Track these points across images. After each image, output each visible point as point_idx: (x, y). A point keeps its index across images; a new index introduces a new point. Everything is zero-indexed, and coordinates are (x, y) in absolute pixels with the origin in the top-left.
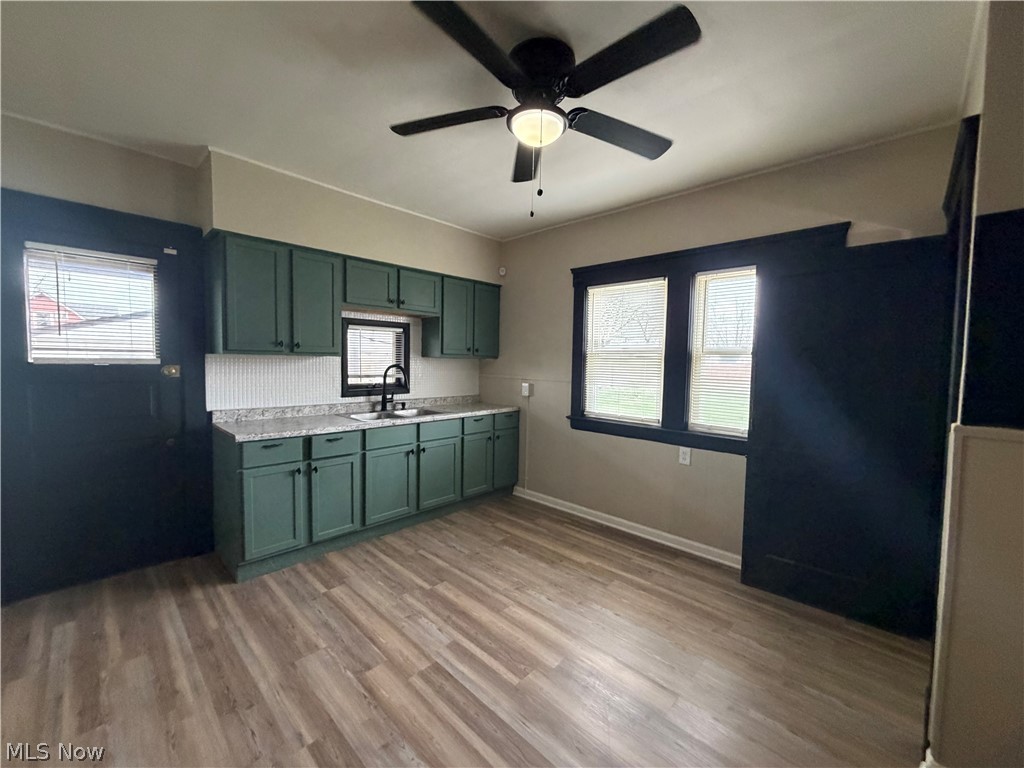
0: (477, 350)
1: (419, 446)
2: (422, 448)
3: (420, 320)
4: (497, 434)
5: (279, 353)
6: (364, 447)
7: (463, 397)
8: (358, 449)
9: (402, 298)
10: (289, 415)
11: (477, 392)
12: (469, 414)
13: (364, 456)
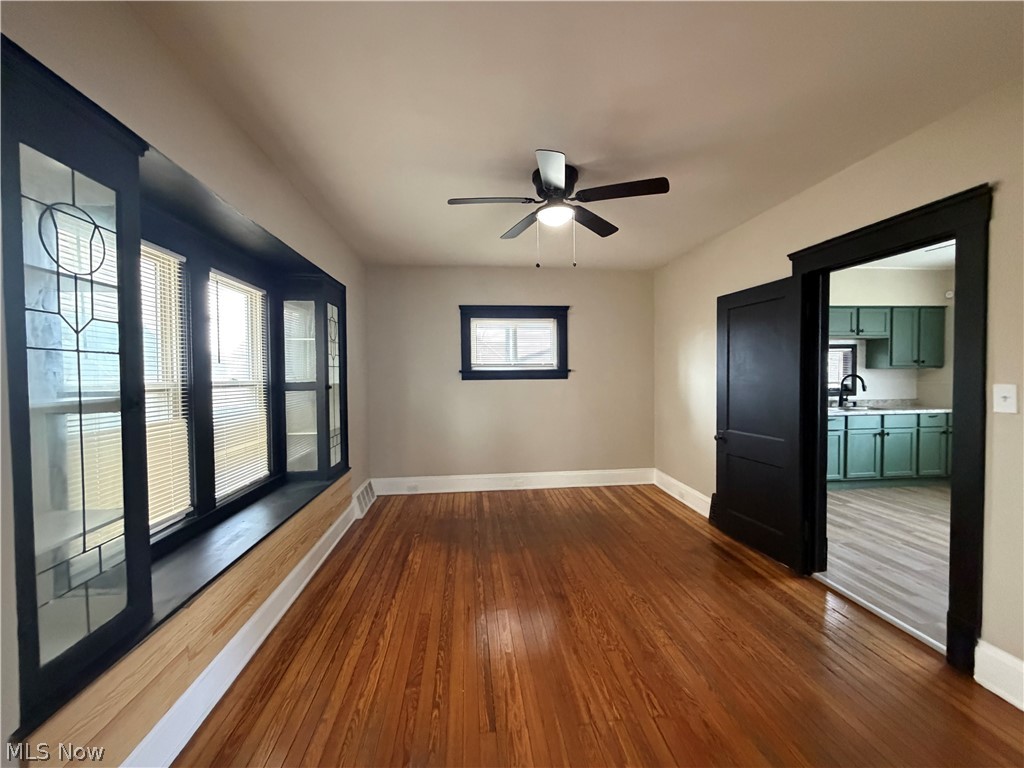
0: (921, 362)
2: (885, 432)
3: (864, 342)
4: (950, 430)
6: (846, 427)
8: (843, 428)
9: (861, 328)
11: (915, 397)
12: (920, 412)
13: (846, 433)
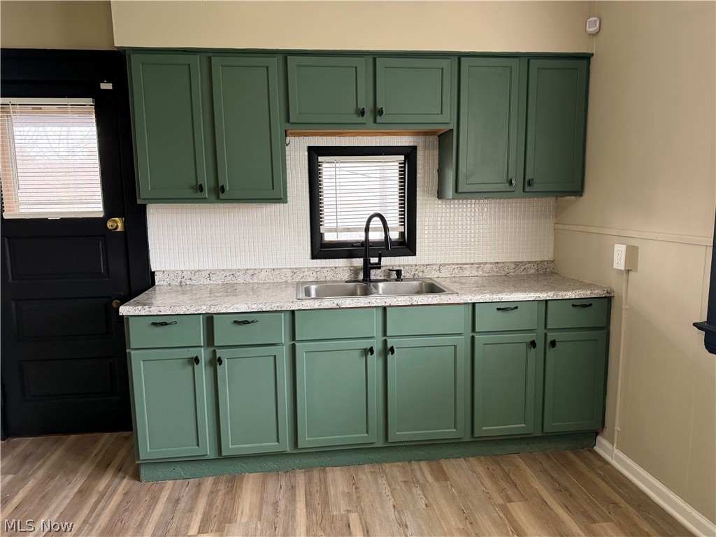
0: (530, 183)
1: (385, 342)
2: (389, 346)
3: (436, 139)
4: (551, 336)
5: (203, 200)
6: (293, 336)
7: (517, 264)
8: (284, 337)
9: (380, 105)
10: (240, 280)
11: (548, 256)
12: (487, 297)
13: (293, 349)
